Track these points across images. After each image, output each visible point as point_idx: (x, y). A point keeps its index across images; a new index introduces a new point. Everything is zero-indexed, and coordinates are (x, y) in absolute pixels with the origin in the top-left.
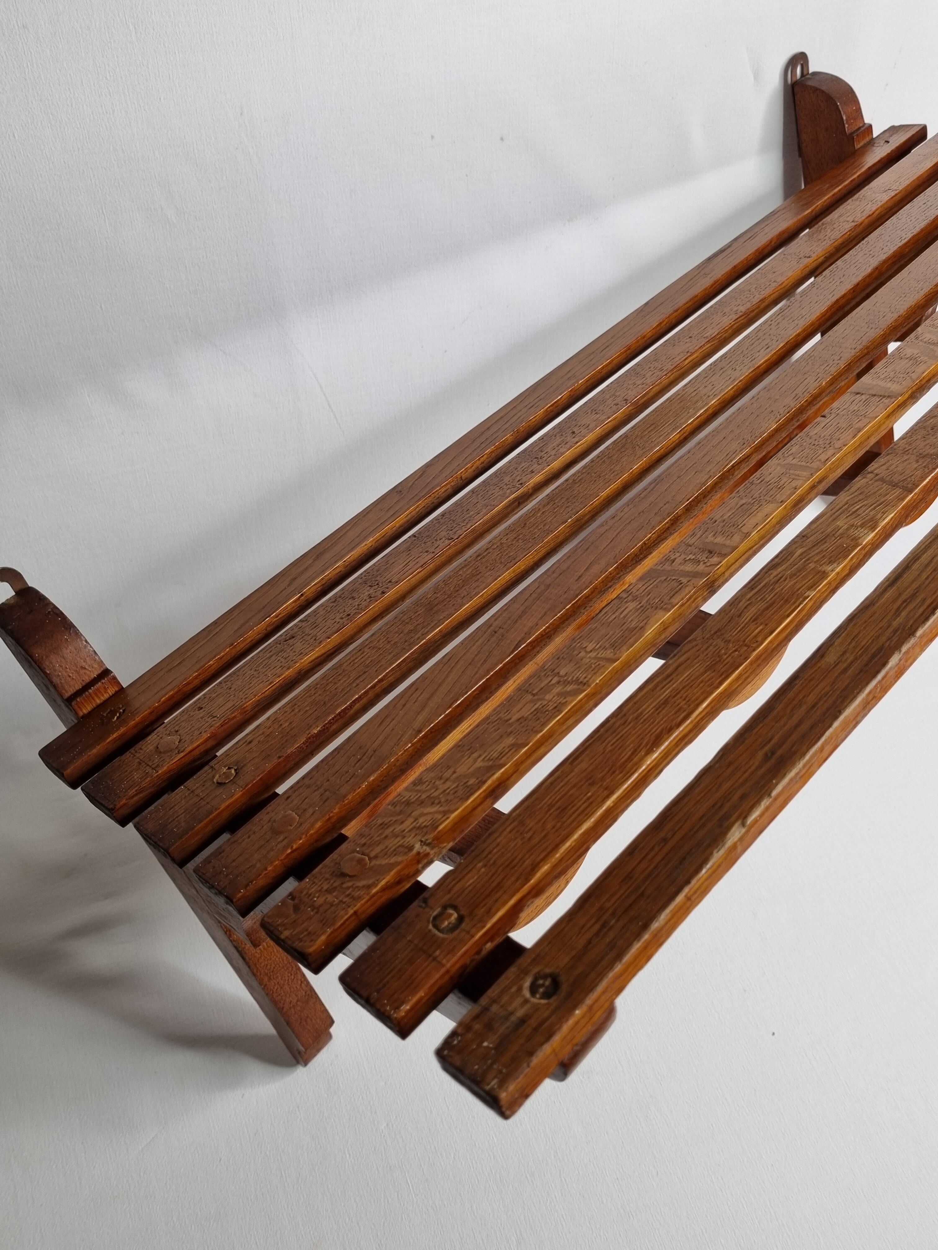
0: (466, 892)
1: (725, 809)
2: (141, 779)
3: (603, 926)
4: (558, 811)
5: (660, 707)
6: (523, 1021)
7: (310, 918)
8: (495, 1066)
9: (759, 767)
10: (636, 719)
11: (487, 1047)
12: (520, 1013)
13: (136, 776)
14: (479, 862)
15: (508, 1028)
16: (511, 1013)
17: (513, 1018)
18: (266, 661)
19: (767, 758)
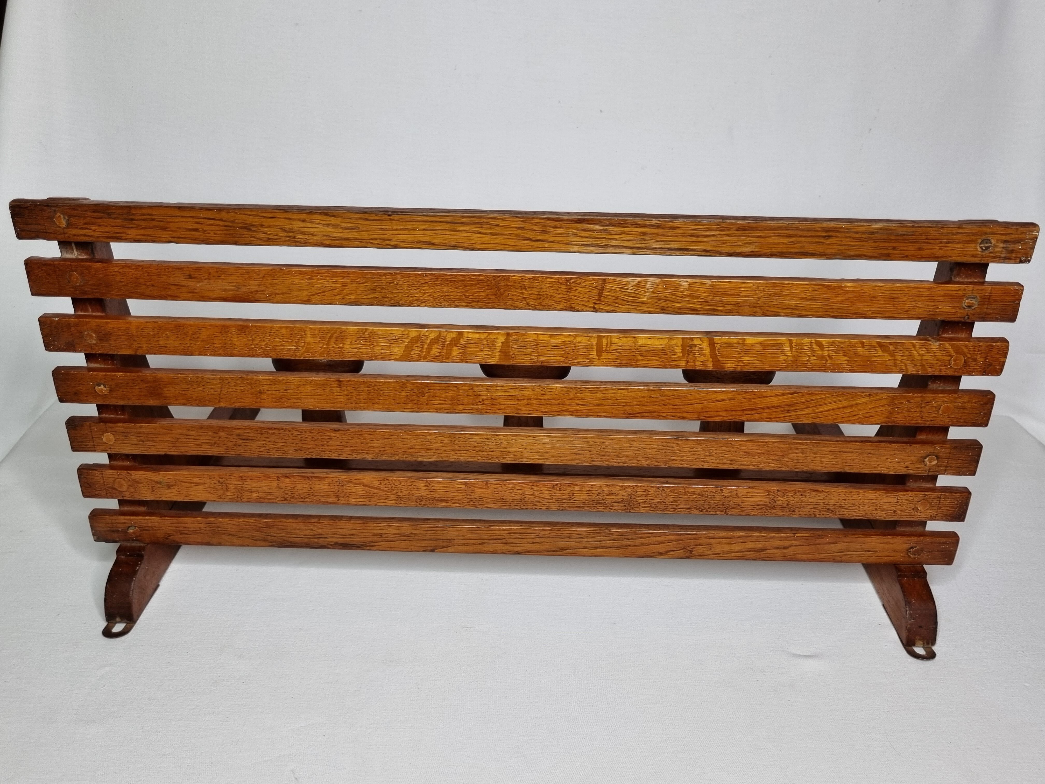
0: (953, 305)
1: (866, 236)
2: (948, 498)
3: (949, 243)
4: (896, 300)
5: (815, 300)
6: (1005, 242)
7: (992, 357)
8: (1028, 237)
9: (837, 237)
10: (827, 305)
11: (1021, 246)
12: (1001, 245)
13: (947, 502)
14: (937, 312)
15: (1010, 245)
16: (1003, 248)
17: (1005, 246)
18: (851, 508)
19: (829, 237)
